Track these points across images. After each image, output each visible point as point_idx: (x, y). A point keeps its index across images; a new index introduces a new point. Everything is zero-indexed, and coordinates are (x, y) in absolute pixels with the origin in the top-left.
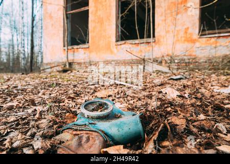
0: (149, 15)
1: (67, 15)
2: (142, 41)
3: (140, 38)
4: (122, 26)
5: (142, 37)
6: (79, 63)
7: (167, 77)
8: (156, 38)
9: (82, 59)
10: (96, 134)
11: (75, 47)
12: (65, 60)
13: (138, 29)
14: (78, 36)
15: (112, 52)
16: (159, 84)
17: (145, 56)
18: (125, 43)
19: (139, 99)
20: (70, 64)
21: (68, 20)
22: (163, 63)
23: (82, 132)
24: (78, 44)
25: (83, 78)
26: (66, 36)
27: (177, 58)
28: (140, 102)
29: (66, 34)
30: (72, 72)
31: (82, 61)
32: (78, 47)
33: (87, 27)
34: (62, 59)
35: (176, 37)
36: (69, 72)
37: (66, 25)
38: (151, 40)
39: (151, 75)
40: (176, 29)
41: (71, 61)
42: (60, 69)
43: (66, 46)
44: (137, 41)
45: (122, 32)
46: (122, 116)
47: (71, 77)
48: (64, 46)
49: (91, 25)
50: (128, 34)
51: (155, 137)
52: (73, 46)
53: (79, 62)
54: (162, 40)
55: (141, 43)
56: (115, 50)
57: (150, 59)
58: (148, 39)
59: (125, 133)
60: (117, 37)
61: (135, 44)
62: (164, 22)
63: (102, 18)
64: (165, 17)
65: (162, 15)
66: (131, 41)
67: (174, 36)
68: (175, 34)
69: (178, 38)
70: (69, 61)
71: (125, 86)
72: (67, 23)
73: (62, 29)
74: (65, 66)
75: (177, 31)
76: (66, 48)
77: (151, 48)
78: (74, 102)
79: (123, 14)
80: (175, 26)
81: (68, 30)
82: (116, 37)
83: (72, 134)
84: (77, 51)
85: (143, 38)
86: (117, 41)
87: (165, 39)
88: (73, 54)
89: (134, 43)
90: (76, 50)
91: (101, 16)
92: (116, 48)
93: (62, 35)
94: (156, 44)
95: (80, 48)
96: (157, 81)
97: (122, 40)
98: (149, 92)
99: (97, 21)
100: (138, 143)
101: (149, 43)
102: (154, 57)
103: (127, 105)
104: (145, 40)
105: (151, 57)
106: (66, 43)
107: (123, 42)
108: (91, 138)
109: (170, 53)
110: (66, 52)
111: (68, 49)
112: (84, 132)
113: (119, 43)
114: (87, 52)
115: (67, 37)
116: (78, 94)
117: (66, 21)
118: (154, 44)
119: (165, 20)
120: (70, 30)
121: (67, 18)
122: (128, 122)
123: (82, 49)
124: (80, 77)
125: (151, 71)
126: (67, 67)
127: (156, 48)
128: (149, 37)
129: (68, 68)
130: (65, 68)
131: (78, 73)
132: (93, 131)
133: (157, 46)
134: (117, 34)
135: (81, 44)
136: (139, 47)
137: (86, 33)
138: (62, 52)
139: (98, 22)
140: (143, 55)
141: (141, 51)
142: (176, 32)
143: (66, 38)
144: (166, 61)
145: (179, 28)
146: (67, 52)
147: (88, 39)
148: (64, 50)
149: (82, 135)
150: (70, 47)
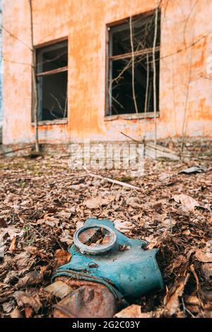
0: (151, 81)
1: (36, 77)
2: (141, 115)
3: (139, 112)
4: (114, 95)
5: (141, 110)
6: (54, 145)
7: (177, 168)
8: (161, 113)
9: (57, 140)
10: (103, 287)
11: (49, 122)
12: (33, 140)
13: (136, 99)
14: (53, 107)
15: (99, 131)
16: (168, 184)
17: (145, 137)
18: (117, 119)
19: (145, 213)
20: (41, 146)
21: (39, 85)
22: (170, 147)
23: (82, 283)
24: (52, 118)
25: (60, 168)
26: (36, 107)
27: (189, 140)
28: (147, 218)
29: (36, 104)
30: (43, 157)
31: (58, 142)
32: (52, 122)
33: (65, 95)
34: (30, 139)
35: (187, 111)
36: (40, 158)
37: (35, 91)
38: (154, 114)
39: (154, 165)
40: (188, 100)
41: (43, 142)
42: (26, 153)
43: (35, 121)
44: (134, 116)
45: (114, 103)
46: (128, 247)
47: (44, 167)
48: (33, 121)
49: (71, 93)
50: (122, 106)
51: (179, 291)
52: (45, 121)
53: (53, 143)
54: (168, 115)
55: (140, 119)
56: (103, 128)
57: (153, 141)
58: (150, 113)
59: (140, 283)
60: (107, 110)
61: (132, 119)
62: (172, 91)
63: (87, 83)
64: (174, 83)
65: (168, 81)
66: (126, 115)
67: (186, 110)
68: (187, 107)
69: (190, 112)
70: (40, 143)
71: (122, 186)
72: (37, 89)
73: (30, 97)
74: (33, 149)
75: (190, 103)
76: (35, 124)
77: (153, 126)
78: (58, 217)
79: (115, 79)
80: (187, 97)
81: (38, 99)
82: (105, 110)
83: (69, 284)
84: (51, 128)
85: (143, 111)
86: (107, 115)
87: (173, 114)
88: (45, 133)
89: (130, 118)
90: (49, 127)
91: (85, 80)
92: (106, 125)
93: (30, 106)
94: (160, 121)
95: (54, 124)
96: (165, 177)
97: (114, 113)
98: (157, 200)
99: (79, 87)
100: (155, 296)
101: (151, 118)
102: (158, 138)
103: (129, 223)
104: (145, 114)
105: (154, 138)
106: (35, 117)
107: (116, 116)
108: (95, 294)
109: (180, 133)
110: (35, 130)
111: (38, 125)
112: (86, 283)
113: (110, 118)
114: (65, 130)
115: (37, 109)
116: (60, 204)
117: (35, 87)
118: (157, 121)
119: (173, 88)
120: (41, 98)
121: (37, 82)
122: (142, 266)
123: (58, 126)
124: (56, 167)
125: (154, 157)
126: (37, 150)
127: (161, 126)
128: (151, 110)
129: (37, 152)
130: (33, 153)
131: (52, 159)
132: (98, 282)
133: (162, 123)
134: (107, 106)
135: (56, 118)
136: (137, 123)
137: (64, 104)
138: (30, 130)
139: (81, 88)
140: (143, 135)
141: (140, 130)
142: (188, 105)
143: (35, 110)
144: (174, 144)
145: (192, 98)
146: (37, 129)
147: (67, 112)
148: (33, 126)
149: (83, 287)
150: (40, 123)
